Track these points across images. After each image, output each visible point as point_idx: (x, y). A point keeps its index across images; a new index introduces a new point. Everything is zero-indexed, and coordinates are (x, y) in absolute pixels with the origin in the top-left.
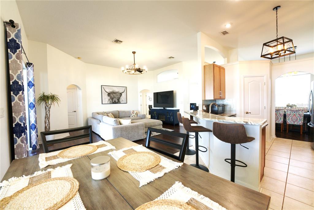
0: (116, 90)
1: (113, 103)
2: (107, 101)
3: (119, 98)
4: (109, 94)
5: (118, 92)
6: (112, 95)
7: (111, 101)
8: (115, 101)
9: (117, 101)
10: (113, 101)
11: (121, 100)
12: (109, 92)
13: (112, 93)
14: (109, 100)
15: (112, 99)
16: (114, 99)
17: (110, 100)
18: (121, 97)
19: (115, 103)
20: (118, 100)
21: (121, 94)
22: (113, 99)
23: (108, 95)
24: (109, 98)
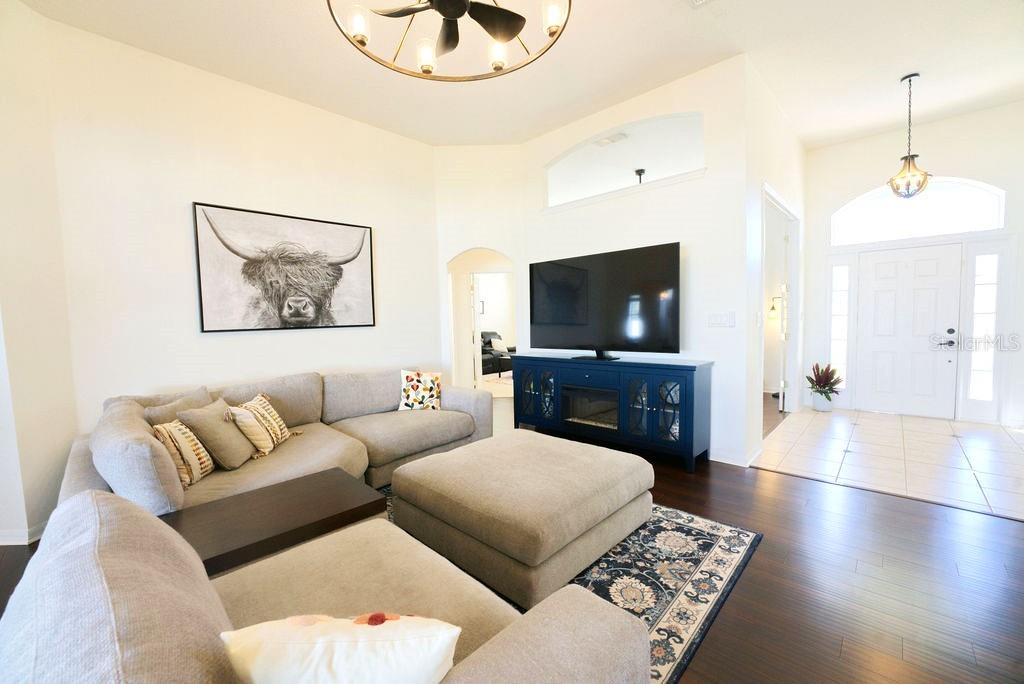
0: (304, 240)
1: (286, 325)
2: (243, 310)
3: (327, 294)
4: (253, 268)
5: (315, 256)
6: (273, 275)
7: (273, 311)
8: (297, 314)
9: (310, 311)
10: (281, 309)
11: (337, 306)
12: (252, 254)
13: (275, 262)
14: (256, 304)
15: (278, 299)
16: (290, 300)
17: (264, 305)
18: (334, 284)
19: (298, 323)
20: (320, 306)
21: (337, 269)
22: (285, 296)
23: (245, 272)
24: (254, 291)
